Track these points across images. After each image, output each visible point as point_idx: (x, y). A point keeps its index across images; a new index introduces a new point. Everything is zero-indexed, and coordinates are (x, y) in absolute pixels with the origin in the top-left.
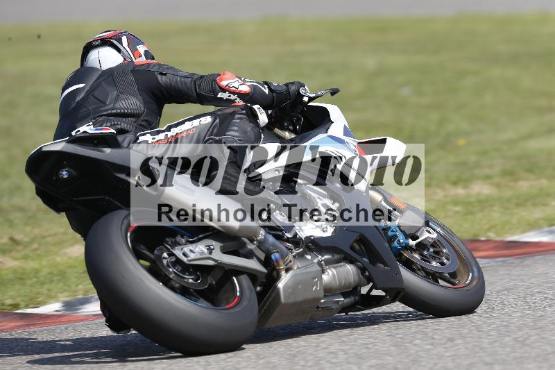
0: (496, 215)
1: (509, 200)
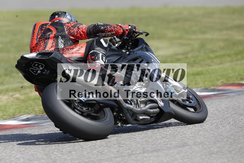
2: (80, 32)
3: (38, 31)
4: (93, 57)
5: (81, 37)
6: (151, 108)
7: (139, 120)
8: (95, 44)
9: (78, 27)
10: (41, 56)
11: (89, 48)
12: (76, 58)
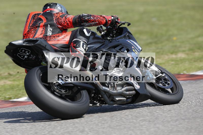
0: (187, 65)
1: (191, 60)
2: (67, 22)
3: (31, 20)
4: (75, 45)
5: (68, 26)
6: (127, 90)
7: (115, 101)
8: (78, 33)
9: (66, 17)
10: (27, 43)
11: (74, 36)
12: (60, 45)
